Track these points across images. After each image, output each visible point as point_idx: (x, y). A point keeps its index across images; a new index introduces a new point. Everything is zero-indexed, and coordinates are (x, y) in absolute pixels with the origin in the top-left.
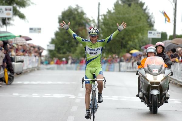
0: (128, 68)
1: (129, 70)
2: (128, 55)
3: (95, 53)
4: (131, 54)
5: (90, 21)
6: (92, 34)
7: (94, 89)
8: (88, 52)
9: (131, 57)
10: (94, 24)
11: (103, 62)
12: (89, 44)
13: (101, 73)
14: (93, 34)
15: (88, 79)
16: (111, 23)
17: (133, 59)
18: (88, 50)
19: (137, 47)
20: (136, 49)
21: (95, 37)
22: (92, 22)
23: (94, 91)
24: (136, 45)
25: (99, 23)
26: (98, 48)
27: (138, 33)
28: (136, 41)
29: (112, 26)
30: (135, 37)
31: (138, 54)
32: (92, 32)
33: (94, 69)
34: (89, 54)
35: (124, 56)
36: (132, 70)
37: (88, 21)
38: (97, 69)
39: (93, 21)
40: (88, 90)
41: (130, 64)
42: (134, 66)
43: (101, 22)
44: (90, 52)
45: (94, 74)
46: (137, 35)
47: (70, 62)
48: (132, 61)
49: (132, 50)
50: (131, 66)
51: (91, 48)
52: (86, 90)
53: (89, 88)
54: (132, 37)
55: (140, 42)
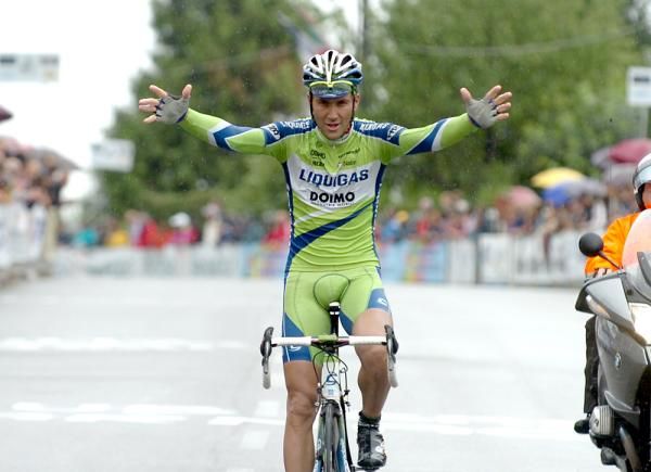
0: (520, 266)
1: (527, 277)
2: (524, 198)
3: (339, 198)
4: (539, 191)
5: (321, 18)
6: (324, 87)
7: (331, 392)
8: (301, 189)
9: (539, 209)
10: (340, 30)
11: (389, 234)
12: (306, 150)
13: (380, 300)
14: (329, 83)
15: (301, 335)
16: (430, 31)
17: (546, 221)
18: (301, 177)
19: (573, 155)
20: (562, 163)
21: (341, 103)
22: (329, 24)
23: (333, 403)
24: (564, 145)
25: (366, 26)
26: (358, 170)
27: (578, 79)
28: (567, 121)
29: (439, 41)
30: (560, 100)
31: (575, 192)
32: (324, 77)
33: (331, 282)
34: (309, 203)
35: (502, 204)
36: (543, 276)
37: (310, 15)
38: (350, 281)
39: (338, 16)
40: (302, 400)
41: (531, 247)
42: (555, 254)
43: (380, 24)
44: (312, 188)
45: (336, 309)
46: (568, 92)
47: (212, 232)
48: (542, 230)
49: (543, 169)
50: (540, 255)
51: (317, 171)
52: (291, 397)
53: (305, 384)
54: (545, 98)
55: (589, 131)
